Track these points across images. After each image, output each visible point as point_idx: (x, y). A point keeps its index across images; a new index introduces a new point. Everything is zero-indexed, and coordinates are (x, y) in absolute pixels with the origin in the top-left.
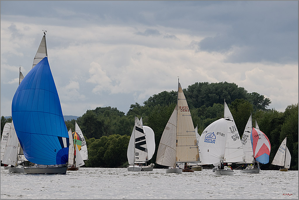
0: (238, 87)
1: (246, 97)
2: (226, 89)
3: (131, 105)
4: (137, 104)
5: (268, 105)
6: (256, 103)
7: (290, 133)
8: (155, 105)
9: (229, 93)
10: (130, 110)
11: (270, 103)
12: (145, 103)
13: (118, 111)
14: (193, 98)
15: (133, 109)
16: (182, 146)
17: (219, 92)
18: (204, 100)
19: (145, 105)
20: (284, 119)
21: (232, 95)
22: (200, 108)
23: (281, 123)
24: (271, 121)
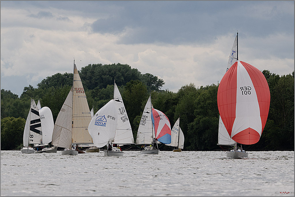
0: (132, 68)
1: (140, 78)
2: (119, 70)
3: (25, 88)
4: (31, 86)
5: (162, 86)
6: (149, 84)
7: (184, 114)
8: (48, 87)
9: (123, 75)
10: (23, 93)
11: (164, 84)
12: (39, 85)
13: (12, 94)
14: (87, 79)
15: (26, 91)
16: (78, 127)
17: (113, 73)
18: (97, 81)
19: (38, 87)
20: (178, 100)
21: (125, 76)
22: (94, 90)
23: (175, 104)
24: (165, 102)
